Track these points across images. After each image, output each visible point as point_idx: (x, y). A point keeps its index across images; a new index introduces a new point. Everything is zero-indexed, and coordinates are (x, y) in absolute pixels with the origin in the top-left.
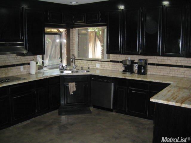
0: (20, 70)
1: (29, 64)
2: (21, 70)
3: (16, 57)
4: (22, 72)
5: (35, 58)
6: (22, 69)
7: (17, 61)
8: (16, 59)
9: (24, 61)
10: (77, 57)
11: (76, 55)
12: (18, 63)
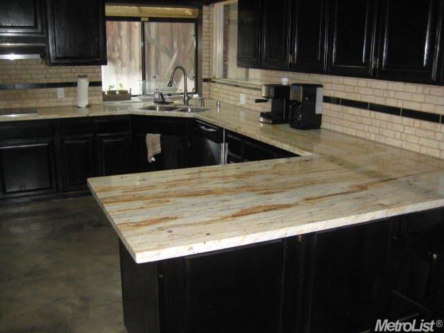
0: (57, 97)
1: (74, 84)
2: (59, 97)
3: (46, 69)
4: (62, 101)
5: (94, 72)
6: (61, 95)
7: (48, 76)
8: (45, 71)
9: (67, 78)
10: (217, 77)
11: (217, 71)
12: (52, 81)
